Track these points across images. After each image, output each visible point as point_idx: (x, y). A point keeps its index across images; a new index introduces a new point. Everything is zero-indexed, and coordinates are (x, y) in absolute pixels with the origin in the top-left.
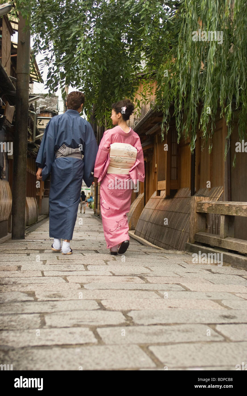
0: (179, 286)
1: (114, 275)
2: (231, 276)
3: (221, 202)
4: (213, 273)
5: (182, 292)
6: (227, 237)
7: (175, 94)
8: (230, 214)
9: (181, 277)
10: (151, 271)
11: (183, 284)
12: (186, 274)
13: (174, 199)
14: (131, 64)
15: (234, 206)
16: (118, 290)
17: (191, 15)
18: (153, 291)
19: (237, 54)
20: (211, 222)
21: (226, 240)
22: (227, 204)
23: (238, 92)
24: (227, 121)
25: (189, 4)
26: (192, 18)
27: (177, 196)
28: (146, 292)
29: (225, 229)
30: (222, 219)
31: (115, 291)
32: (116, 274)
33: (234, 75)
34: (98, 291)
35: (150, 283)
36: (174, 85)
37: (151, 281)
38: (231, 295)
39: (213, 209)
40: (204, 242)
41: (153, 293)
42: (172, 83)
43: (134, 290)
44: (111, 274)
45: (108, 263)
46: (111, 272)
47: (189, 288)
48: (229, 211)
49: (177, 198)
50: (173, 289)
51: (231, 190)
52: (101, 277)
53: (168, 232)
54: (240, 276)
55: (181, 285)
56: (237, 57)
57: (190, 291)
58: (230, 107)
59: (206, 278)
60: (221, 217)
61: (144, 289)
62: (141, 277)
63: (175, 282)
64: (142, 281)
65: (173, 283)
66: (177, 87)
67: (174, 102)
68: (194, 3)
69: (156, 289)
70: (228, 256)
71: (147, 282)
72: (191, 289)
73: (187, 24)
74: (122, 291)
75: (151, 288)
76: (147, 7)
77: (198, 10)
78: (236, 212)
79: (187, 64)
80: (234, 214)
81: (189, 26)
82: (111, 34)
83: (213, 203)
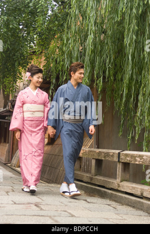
0: (66, 213)
1: (15, 203)
2: (103, 205)
3: (92, 149)
4: (89, 202)
5: (69, 218)
6: (97, 175)
7: (60, 68)
8: (100, 158)
9: (66, 205)
10: (43, 200)
11: (69, 211)
12: (69, 203)
13: (54, 145)
14: (27, 44)
15: (103, 152)
16: (21, 215)
17: (74, 11)
18: (48, 216)
19: (107, 41)
20: (83, 164)
21: (96, 177)
22: (98, 150)
23: (108, 69)
24: (99, 90)
25: (74, 2)
26: (75, 13)
27: (56, 143)
28: (42, 217)
29: (95, 169)
30: (94, 162)
31: (19, 216)
32: (17, 203)
33: (105, 56)
34: (6, 217)
35: (43, 210)
36: (60, 62)
37: (44, 209)
38: (105, 220)
39: (87, 154)
40: (79, 178)
41: (48, 218)
42: (58, 60)
43: (33, 215)
44: (13, 203)
45: (9, 193)
46: (12, 201)
47: (74, 214)
48: (99, 156)
49: (57, 144)
50: (62, 215)
51: (99, 140)
52: (6, 205)
53: (49, 170)
54: (109, 205)
55: (67, 212)
56: (107, 43)
57: (75, 217)
58: (102, 80)
59: (84, 206)
60: (93, 160)
61: (40, 215)
62: (36, 205)
63: (63, 210)
64: (37, 209)
65: (61, 211)
66: (62, 63)
67: (59, 74)
68: (77, 2)
69: (49, 215)
70: (98, 190)
71: (42, 209)
72: (75, 215)
73: (71, 18)
74: (24, 216)
75: (46, 214)
76: (43, 3)
77: (80, 7)
78: (105, 157)
79: (70, 46)
80: (103, 159)
81: (73, 19)
82: (14, 21)
83: (87, 150)
